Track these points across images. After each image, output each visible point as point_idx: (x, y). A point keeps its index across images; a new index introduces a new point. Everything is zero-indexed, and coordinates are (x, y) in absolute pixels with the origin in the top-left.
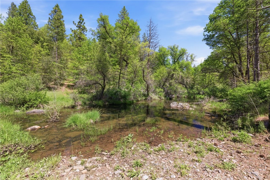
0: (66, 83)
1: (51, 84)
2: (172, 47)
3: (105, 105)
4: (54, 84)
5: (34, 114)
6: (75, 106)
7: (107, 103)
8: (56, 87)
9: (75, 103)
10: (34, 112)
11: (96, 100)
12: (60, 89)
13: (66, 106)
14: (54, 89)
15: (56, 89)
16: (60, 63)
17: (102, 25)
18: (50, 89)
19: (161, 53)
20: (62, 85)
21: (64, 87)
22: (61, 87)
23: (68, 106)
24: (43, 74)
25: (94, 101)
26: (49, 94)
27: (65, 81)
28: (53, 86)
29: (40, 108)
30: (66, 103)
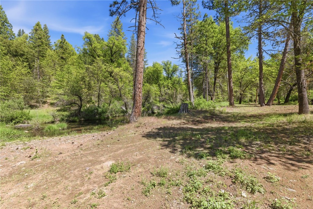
0: (49, 100)
1: (33, 103)
2: (166, 63)
3: (81, 120)
4: (37, 102)
5: (21, 127)
6: (54, 122)
7: (82, 119)
8: (39, 104)
9: (54, 120)
10: (21, 126)
11: (73, 116)
12: (43, 107)
13: (47, 122)
14: (36, 107)
15: (39, 107)
16: (43, 82)
17: (88, 43)
18: (32, 107)
19: (154, 69)
20: (45, 103)
21: (47, 105)
22: (43, 105)
23: (49, 121)
24: (25, 94)
25: (71, 118)
26: (32, 112)
27: (48, 99)
28: (35, 104)
29: (24, 123)
30: (47, 120)
